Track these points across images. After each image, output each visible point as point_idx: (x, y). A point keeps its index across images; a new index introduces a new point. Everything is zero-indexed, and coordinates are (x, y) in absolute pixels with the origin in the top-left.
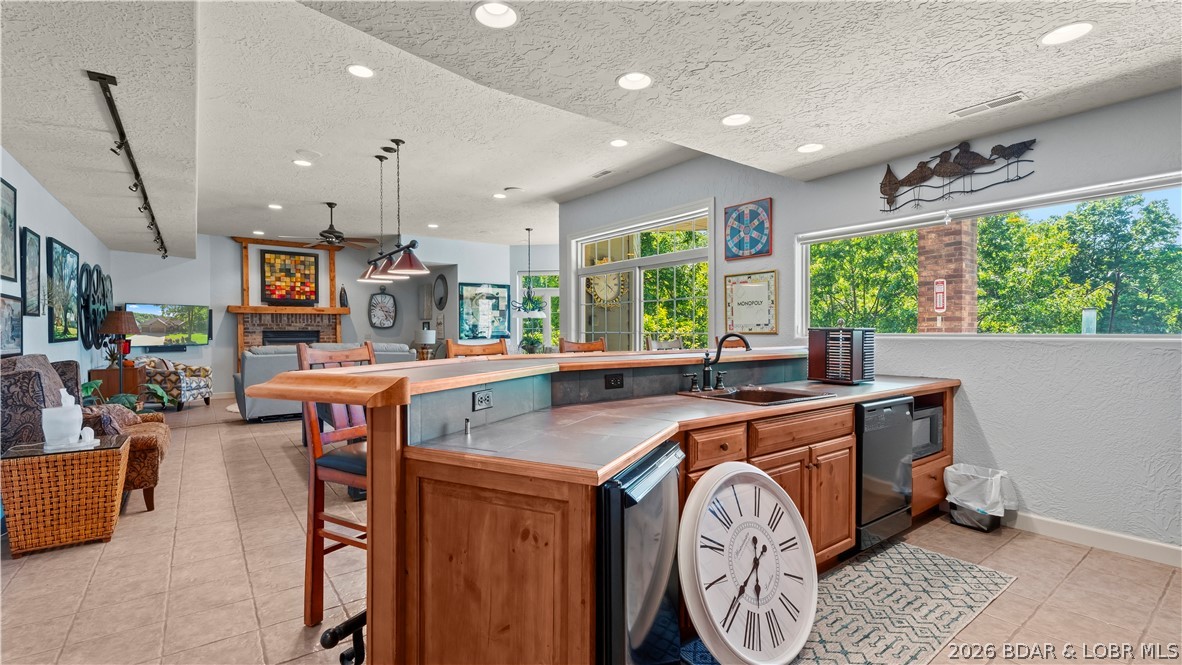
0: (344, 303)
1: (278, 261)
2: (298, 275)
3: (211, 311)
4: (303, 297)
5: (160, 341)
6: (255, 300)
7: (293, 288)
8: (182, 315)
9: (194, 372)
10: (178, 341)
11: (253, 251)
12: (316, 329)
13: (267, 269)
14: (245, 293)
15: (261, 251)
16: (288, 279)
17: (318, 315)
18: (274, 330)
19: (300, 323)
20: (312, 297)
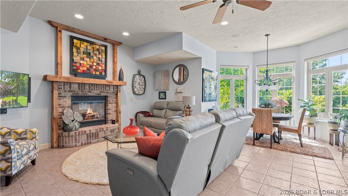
0: (121, 79)
1: (82, 46)
2: (95, 58)
3: (30, 79)
4: (98, 73)
6: (65, 72)
7: (91, 66)
9: (20, 135)
11: (65, 35)
12: (105, 94)
13: (75, 50)
14: (59, 66)
15: (71, 36)
16: (88, 60)
17: (108, 85)
18: (80, 95)
19: (97, 90)
20: (103, 74)
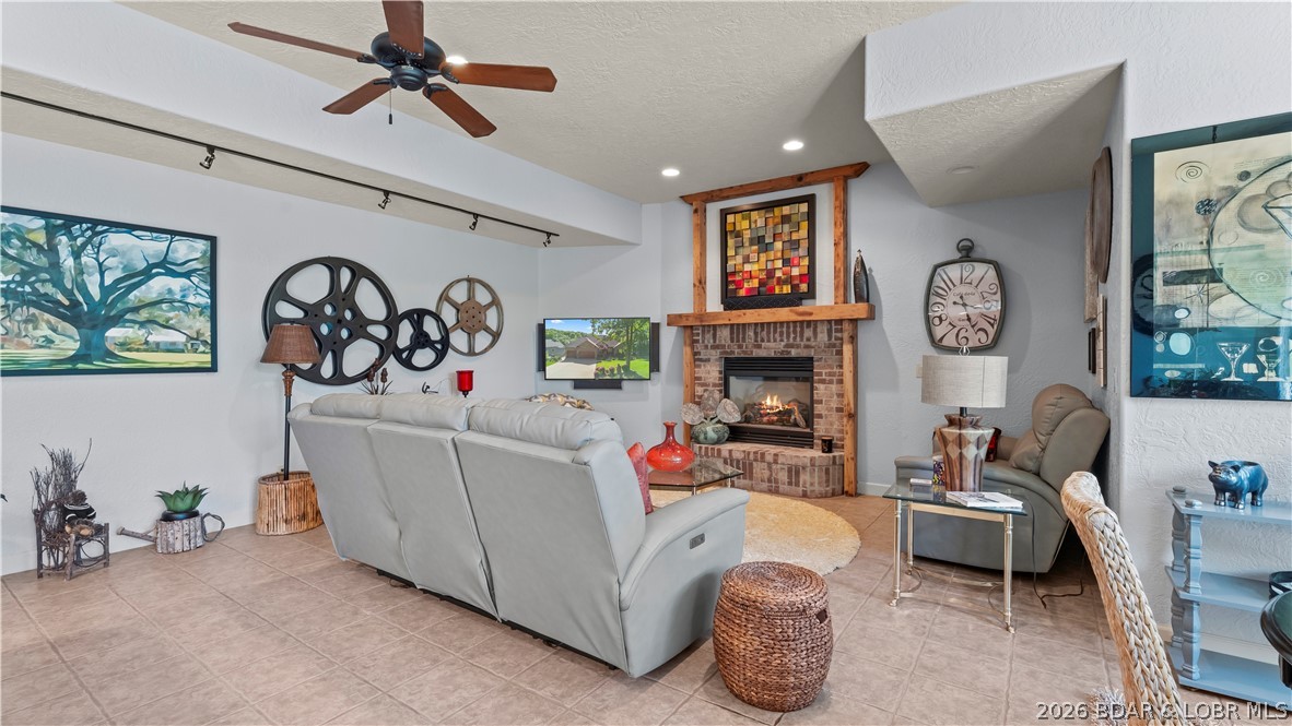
0: (860, 293)
1: (747, 225)
2: (779, 245)
4: (787, 289)
5: (587, 371)
6: (714, 304)
7: (770, 273)
8: (618, 333)
10: (612, 370)
11: (711, 215)
12: (804, 353)
13: (731, 242)
14: (696, 291)
15: (721, 210)
16: (763, 257)
17: (809, 322)
18: (736, 355)
19: (775, 341)
20: (804, 287)
